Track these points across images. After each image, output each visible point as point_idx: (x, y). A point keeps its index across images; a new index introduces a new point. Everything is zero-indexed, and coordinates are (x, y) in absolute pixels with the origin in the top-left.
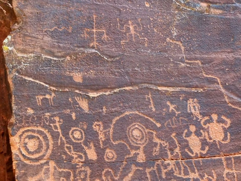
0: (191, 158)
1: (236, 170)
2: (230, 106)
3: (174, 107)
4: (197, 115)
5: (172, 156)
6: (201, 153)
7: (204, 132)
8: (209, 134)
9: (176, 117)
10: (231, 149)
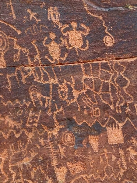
0: (50, 64)
1: (94, 76)
2: (90, 15)
3: (34, 15)
4: (57, 23)
5: (33, 62)
6: (60, 60)
7: (64, 40)
8: (68, 42)
9: (36, 25)
10: (90, 56)
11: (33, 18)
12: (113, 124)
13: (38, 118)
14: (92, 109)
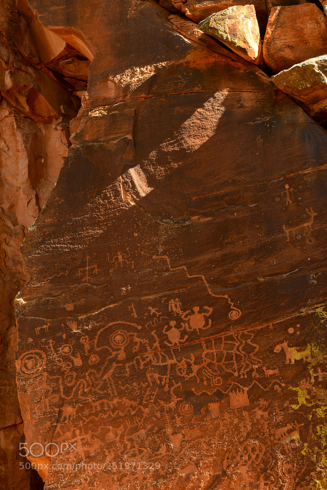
0: (170, 348)
2: (214, 296)
3: (155, 310)
4: (178, 312)
5: (152, 350)
6: (180, 342)
7: (185, 324)
8: (189, 325)
9: (157, 318)
11: (154, 313)
12: (237, 389)
13: (155, 396)
14: (212, 379)
